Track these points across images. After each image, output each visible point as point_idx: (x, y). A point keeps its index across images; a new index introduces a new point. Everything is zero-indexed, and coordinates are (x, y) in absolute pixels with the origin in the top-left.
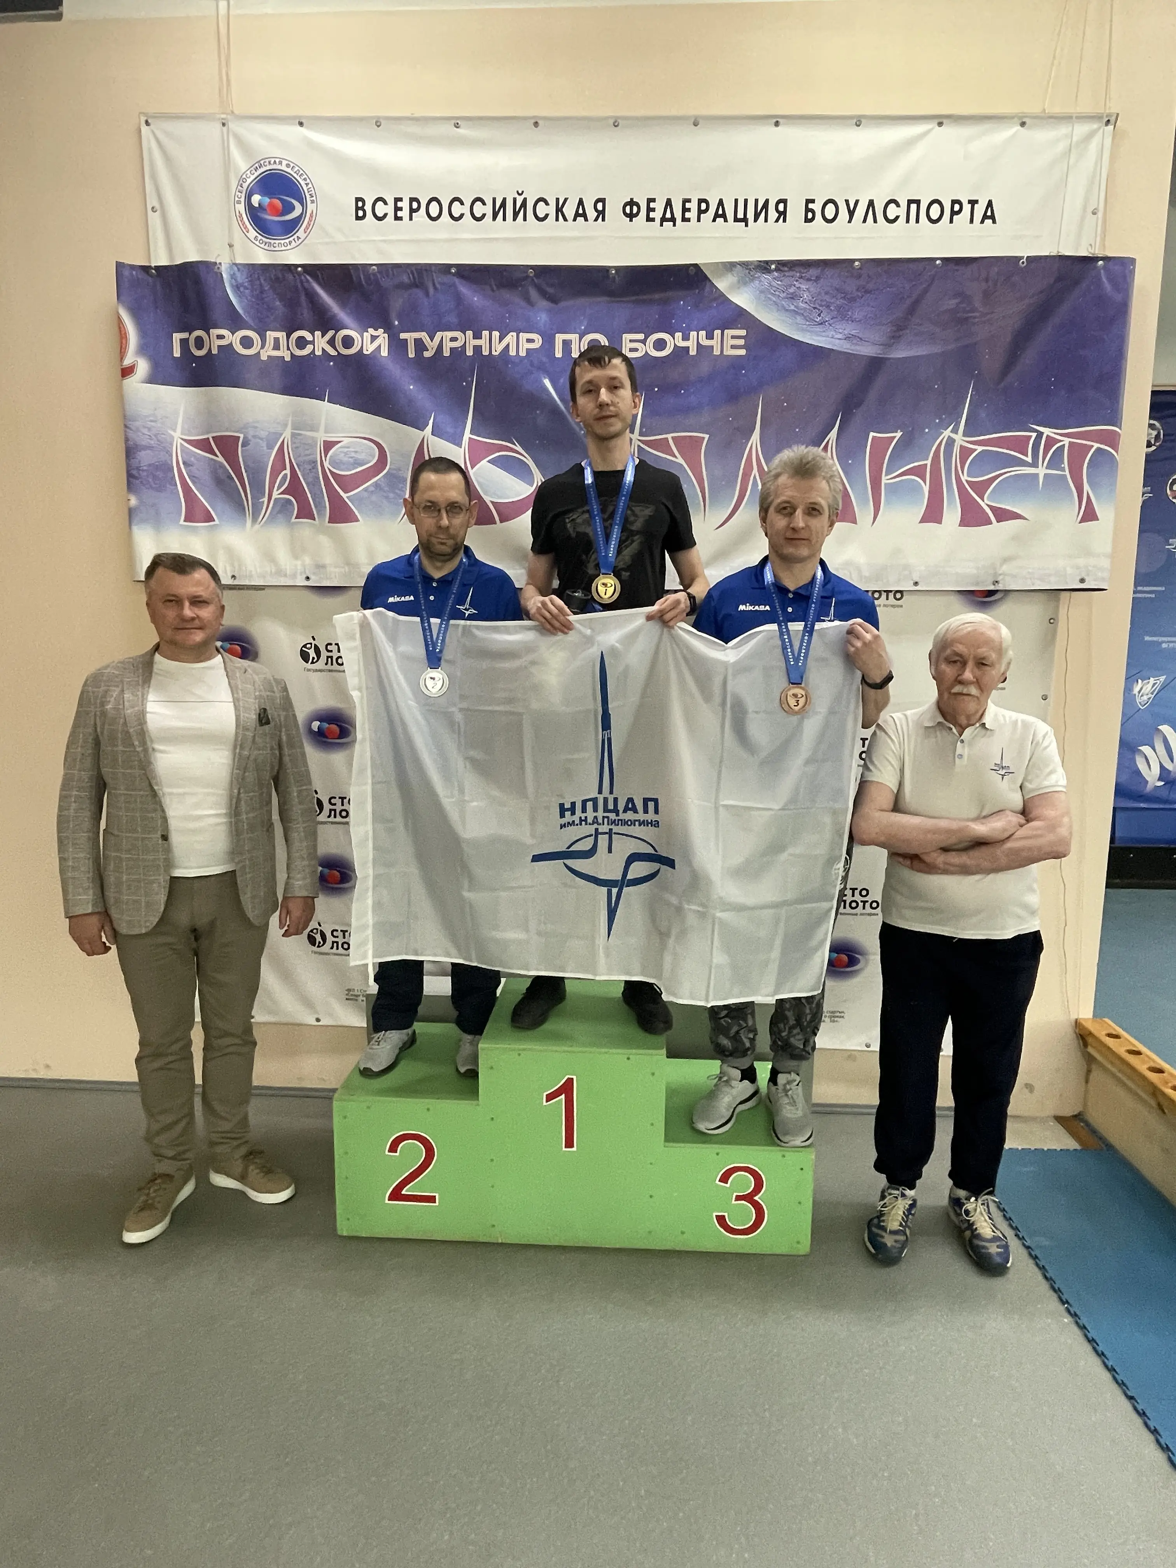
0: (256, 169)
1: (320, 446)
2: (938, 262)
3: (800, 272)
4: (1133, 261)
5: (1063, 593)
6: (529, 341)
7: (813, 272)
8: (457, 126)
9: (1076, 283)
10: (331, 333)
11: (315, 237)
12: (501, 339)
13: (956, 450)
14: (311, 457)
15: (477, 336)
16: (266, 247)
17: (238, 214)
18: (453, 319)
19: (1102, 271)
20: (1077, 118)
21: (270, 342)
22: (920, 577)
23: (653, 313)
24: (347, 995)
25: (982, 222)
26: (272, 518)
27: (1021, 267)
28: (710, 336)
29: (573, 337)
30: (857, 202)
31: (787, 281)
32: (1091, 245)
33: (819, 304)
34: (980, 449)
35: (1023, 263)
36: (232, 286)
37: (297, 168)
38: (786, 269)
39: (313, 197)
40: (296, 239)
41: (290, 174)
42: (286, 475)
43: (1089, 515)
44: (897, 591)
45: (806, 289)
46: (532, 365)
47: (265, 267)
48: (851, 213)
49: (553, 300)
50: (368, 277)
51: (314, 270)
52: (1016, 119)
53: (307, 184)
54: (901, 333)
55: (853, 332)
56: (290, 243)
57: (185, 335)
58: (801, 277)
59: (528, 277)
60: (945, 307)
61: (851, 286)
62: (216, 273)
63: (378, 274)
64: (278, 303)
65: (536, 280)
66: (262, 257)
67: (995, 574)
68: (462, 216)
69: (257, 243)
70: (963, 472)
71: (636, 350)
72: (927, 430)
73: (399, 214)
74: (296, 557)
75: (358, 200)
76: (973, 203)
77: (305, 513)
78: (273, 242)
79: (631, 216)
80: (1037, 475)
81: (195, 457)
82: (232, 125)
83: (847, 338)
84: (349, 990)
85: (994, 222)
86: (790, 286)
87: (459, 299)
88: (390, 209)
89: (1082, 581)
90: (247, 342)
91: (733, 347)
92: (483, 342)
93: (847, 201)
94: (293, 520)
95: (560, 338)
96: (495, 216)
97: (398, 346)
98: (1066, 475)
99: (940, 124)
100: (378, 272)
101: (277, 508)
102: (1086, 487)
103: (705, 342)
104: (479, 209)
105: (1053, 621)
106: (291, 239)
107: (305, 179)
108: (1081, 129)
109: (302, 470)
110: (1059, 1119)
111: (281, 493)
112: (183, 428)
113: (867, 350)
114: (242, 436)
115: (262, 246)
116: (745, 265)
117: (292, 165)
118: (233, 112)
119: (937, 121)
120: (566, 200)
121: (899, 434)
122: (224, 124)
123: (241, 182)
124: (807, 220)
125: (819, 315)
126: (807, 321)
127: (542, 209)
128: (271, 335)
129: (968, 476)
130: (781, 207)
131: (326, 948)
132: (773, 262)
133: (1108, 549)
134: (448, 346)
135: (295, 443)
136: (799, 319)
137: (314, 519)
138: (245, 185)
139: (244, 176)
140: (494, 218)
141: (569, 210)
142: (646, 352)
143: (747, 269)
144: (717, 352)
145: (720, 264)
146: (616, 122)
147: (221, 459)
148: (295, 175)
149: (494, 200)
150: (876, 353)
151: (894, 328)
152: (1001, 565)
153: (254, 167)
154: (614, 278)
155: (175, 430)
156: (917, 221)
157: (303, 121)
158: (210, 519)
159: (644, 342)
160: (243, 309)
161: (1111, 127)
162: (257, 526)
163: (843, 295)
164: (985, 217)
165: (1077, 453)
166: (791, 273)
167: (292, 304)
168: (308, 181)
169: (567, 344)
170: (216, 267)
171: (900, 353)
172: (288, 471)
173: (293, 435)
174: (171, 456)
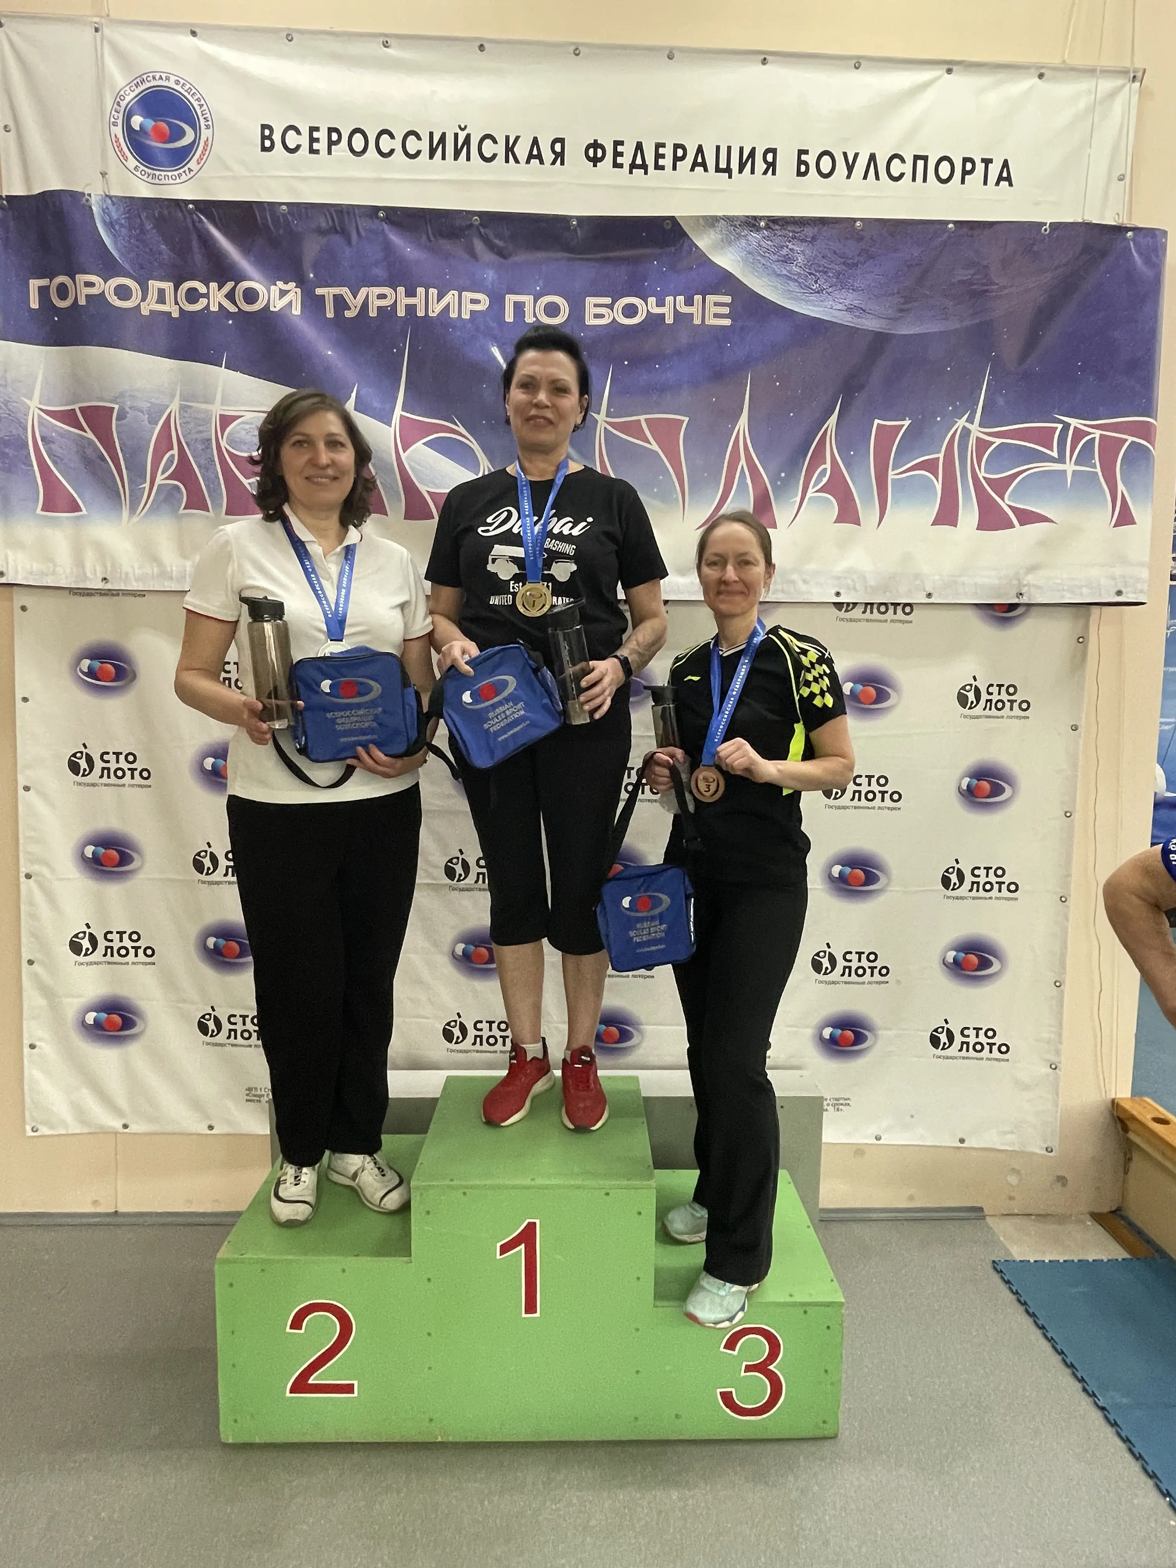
0: (137, 85)
1: (215, 422)
2: (951, 226)
3: (793, 232)
4: (1165, 233)
5: (1095, 610)
6: (473, 301)
7: (809, 231)
8: (386, 45)
9: (1103, 254)
10: (229, 285)
11: (210, 170)
12: (440, 297)
13: (972, 441)
14: (205, 435)
15: (411, 293)
16: (149, 180)
17: (114, 139)
18: (379, 272)
19: (1132, 243)
20: (1102, 71)
21: (153, 295)
22: (934, 588)
23: (621, 273)
24: (247, 1095)
25: (997, 184)
26: (155, 509)
27: (1043, 234)
28: (689, 302)
29: (527, 299)
30: (856, 155)
31: (777, 240)
32: (1118, 214)
33: (815, 269)
34: (998, 441)
35: (1046, 230)
36: (104, 222)
37: (188, 86)
38: (777, 227)
39: (208, 121)
40: (187, 172)
41: (179, 92)
42: (173, 456)
43: (1125, 518)
44: (906, 605)
45: (800, 252)
46: (477, 329)
47: (147, 202)
48: (850, 168)
49: (501, 254)
50: (276, 219)
51: (207, 207)
52: (1033, 70)
53: (201, 106)
54: (909, 306)
55: (856, 303)
56: (180, 175)
57: (44, 282)
58: (794, 238)
59: (471, 225)
60: (958, 278)
61: (851, 249)
62: (84, 205)
63: (289, 216)
64: (163, 247)
65: (482, 230)
66: (143, 190)
67: (1020, 585)
68: (392, 151)
69: (138, 174)
70: (980, 469)
71: (602, 316)
72: (939, 419)
73: (316, 146)
74: (185, 557)
75: (264, 127)
76: (987, 162)
77: (197, 502)
78: (157, 173)
79: (595, 161)
80: (1065, 472)
81: (56, 431)
82: (106, 31)
83: (849, 309)
84: (249, 1089)
85: (1011, 185)
86: (782, 247)
87: (388, 247)
88: (304, 140)
89: (1119, 593)
90: (123, 292)
91: (716, 316)
92: (418, 301)
93: (845, 154)
94: (181, 511)
95: (510, 299)
96: (432, 153)
97: (314, 303)
98: (1097, 473)
99: (949, 71)
100: (289, 213)
101: (162, 497)
102: (1121, 487)
103: (685, 309)
104: (412, 145)
105: (1082, 640)
106: (181, 171)
107: (198, 100)
108: (1106, 85)
109: (192, 448)
110: (1098, 1217)
111: (166, 479)
112: (41, 396)
113: (871, 324)
114: (116, 407)
115: (145, 178)
116: (729, 220)
117: (182, 81)
118: (108, 15)
119: (946, 67)
120: (517, 138)
121: (907, 423)
122: (97, 30)
123: (118, 99)
124: (799, 174)
125: (816, 282)
126: (802, 288)
127: (489, 148)
128: (154, 285)
129: (986, 472)
130: (770, 157)
131: (222, 1037)
132: (761, 218)
133: (1146, 558)
134: (375, 304)
135: (184, 417)
136: (793, 286)
137: (209, 511)
138: (123, 104)
139: (122, 93)
140: (431, 156)
141: (522, 150)
142: (614, 318)
143: (731, 225)
144: (697, 321)
145: (701, 220)
146: (577, 49)
147: (90, 435)
148: (186, 94)
149: (431, 134)
150: (880, 328)
151: (902, 301)
152: (1027, 573)
153: (135, 82)
154: (575, 230)
155: (31, 399)
156: (925, 180)
157: (197, 30)
158: (76, 508)
159: (611, 307)
160: (119, 250)
161: (1137, 84)
162: (135, 519)
163: (843, 260)
164: (1000, 179)
165: (1109, 448)
166: (783, 232)
167: (181, 250)
168: (202, 102)
169: (519, 308)
170: (84, 200)
171: (906, 329)
172: (175, 451)
173: (183, 408)
174: (25, 429)
